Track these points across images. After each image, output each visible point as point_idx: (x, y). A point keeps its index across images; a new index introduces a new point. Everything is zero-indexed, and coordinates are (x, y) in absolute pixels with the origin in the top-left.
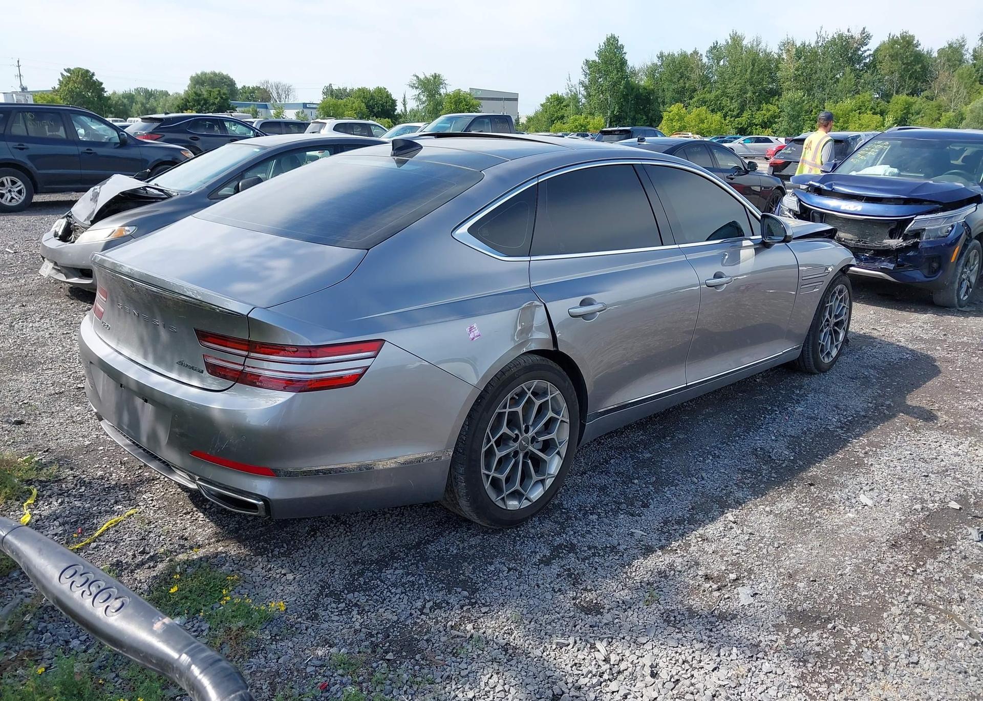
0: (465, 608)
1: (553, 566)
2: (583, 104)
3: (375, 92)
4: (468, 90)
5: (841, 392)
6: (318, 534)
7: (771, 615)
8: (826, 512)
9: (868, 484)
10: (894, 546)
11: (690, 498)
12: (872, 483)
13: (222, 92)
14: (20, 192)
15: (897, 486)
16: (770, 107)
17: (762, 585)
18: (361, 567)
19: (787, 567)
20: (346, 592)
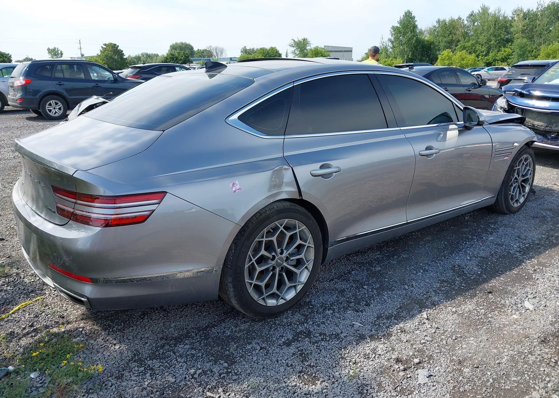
0: (222, 376)
1: (291, 347)
2: (390, 52)
3: (270, 50)
4: (323, 47)
5: (523, 227)
6: (146, 317)
7: (439, 394)
8: (497, 313)
9: (532, 293)
10: (544, 341)
11: (400, 300)
12: (536, 293)
13: (185, 53)
14: (60, 109)
15: (553, 296)
16: (506, 49)
17: (437, 369)
18: (164, 342)
19: (459, 355)
20: (148, 359)
